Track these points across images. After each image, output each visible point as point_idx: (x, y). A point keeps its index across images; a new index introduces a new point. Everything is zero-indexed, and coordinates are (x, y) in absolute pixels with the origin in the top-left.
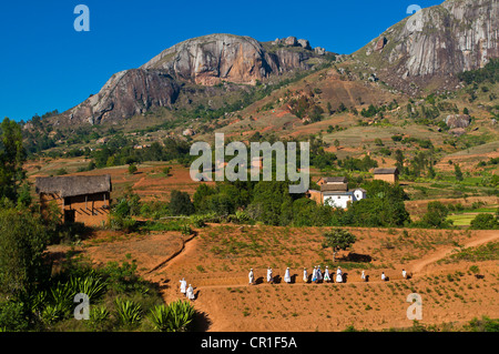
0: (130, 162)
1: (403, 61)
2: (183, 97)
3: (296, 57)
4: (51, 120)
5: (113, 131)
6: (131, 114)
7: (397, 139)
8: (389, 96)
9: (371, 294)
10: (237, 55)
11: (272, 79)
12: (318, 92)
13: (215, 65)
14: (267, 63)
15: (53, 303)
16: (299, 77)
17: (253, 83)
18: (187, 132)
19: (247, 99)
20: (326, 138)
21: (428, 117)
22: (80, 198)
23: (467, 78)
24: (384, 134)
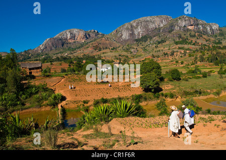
0: (51, 62)
1: (121, 36)
2: (65, 45)
3: (94, 35)
4: (29, 51)
5: (46, 54)
6: (51, 50)
7: (120, 55)
8: (118, 45)
9: (108, 90)
10: (79, 34)
11: (88, 41)
12: (100, 44)
13: (73, 37)
14: (87, 36)
15: (24, 94)
16: (95, 40)
17: (83, 41)
18: (66, 54)
19: (82, 46)
20: (102, 55)
21: (127, 50)
22: (33, 69)
23: (137, 40)
24: (117, 54)
